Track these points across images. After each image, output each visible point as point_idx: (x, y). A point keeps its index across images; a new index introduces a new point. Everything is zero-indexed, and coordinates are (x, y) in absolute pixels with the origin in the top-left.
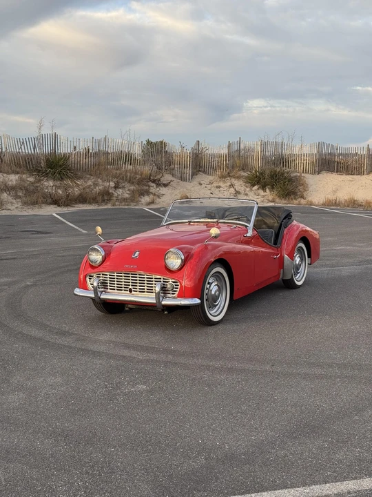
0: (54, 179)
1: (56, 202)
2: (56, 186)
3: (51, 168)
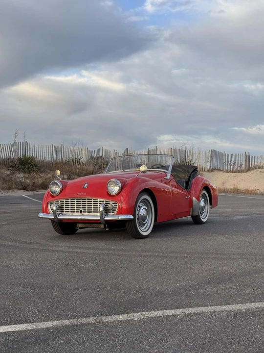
0: (24, 172)
1: (25, 188)
2: (25, 177)
3: (22, 165)
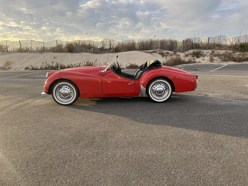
0: (241, 52)
1: (235, 60)
3: (241, 48)
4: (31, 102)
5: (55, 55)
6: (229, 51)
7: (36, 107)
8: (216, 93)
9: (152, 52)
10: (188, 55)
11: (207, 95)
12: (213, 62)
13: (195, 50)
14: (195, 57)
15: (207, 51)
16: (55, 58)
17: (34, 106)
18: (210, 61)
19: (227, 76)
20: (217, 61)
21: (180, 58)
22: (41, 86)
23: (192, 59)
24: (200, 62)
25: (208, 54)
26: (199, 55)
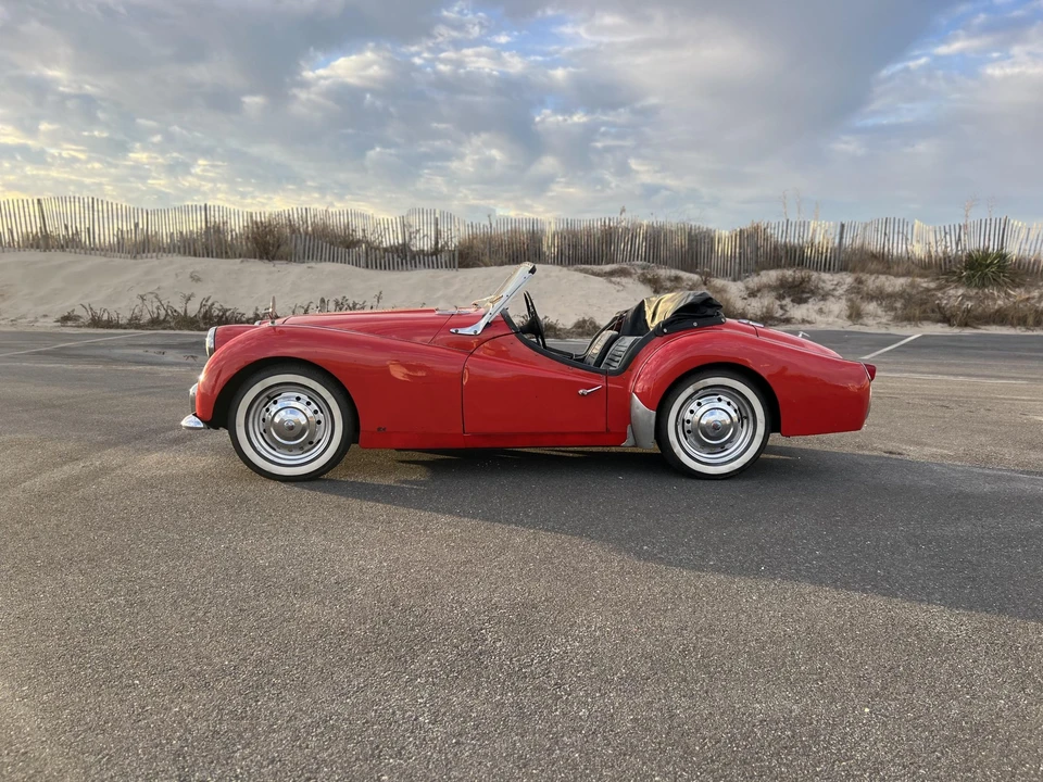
1: (948, 320)
2: (966, 296)
3: (971, 269)
4: (119, 460)
5: (198, 268)
6: (924, 283)
7: (152, 486)
8: (930, 446)
9: (612, 274)
10: (759, 290)
11: (894, 450)
12: (860, 321)
13: (789, 273)
14: (787, 301)
15: (837, 277)
16: (195, 279)
17: (141, 482)
18: (850, 317)
19: (940, 377)
20: (876, 320)
21: (728, 301)
22: (150, 393)
23: (776, 306)
24: (809, 322)
25: (840, 291)
26: (803, 292)
